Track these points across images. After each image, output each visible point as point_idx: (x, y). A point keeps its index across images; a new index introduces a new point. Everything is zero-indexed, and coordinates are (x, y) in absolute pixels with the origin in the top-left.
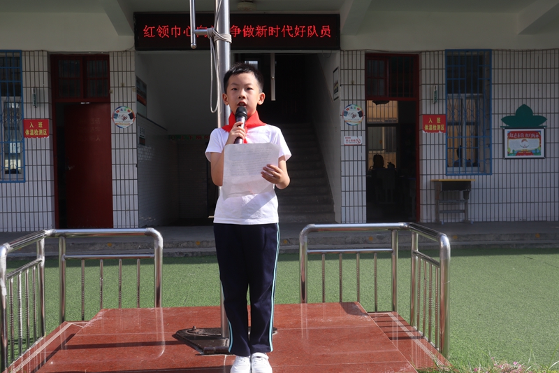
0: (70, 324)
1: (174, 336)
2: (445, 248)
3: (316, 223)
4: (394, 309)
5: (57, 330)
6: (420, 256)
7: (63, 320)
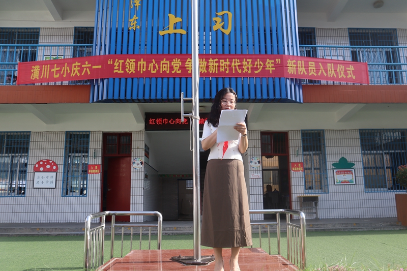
0: (116, 259)
1: (170, 259)
2: (303, 218)
4: (279, 254)
5: (109, 261)
6: (291, 225)
7: (112, 257)
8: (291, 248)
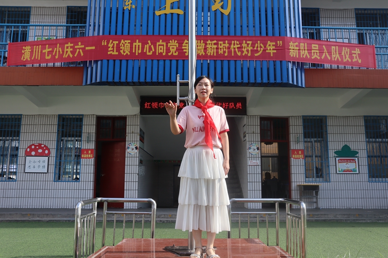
0: (107, 247)
1: (164, 249)
2: (303, 209)
3: (236, 198)
4: (277, 245)
5: (101, 250)
6: (291, 215)
7: (103, 245)
8: (291, 239)
